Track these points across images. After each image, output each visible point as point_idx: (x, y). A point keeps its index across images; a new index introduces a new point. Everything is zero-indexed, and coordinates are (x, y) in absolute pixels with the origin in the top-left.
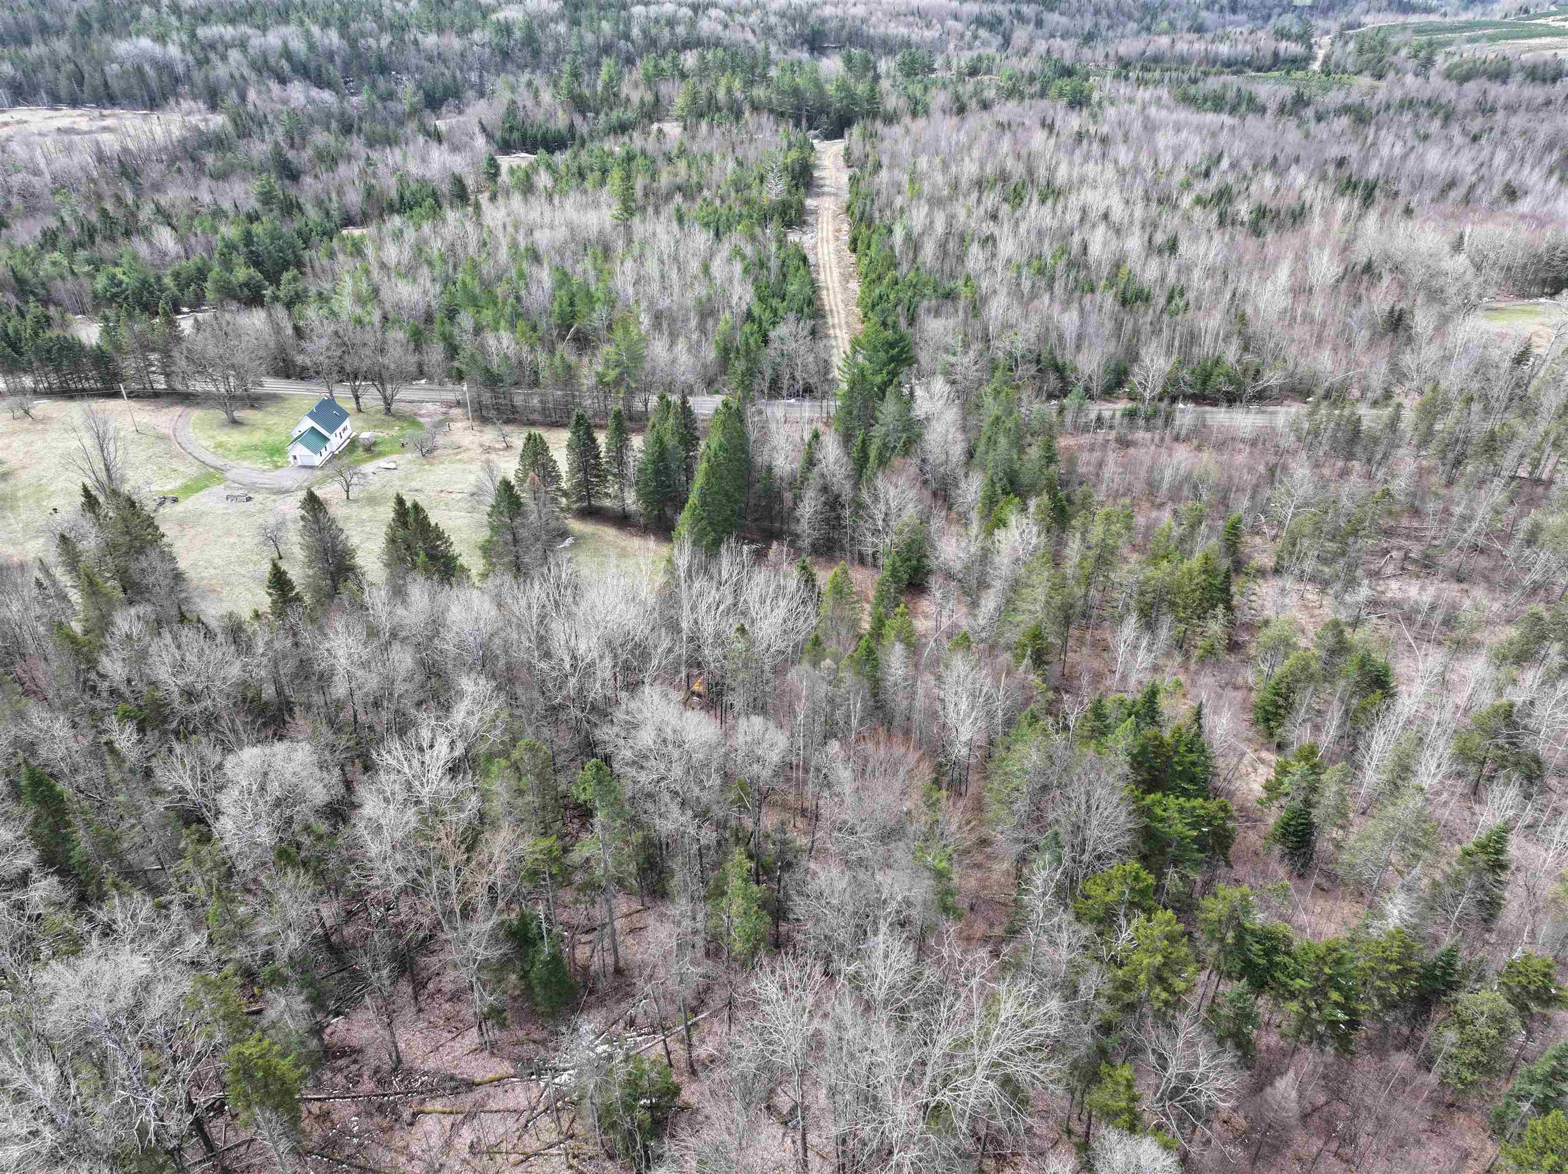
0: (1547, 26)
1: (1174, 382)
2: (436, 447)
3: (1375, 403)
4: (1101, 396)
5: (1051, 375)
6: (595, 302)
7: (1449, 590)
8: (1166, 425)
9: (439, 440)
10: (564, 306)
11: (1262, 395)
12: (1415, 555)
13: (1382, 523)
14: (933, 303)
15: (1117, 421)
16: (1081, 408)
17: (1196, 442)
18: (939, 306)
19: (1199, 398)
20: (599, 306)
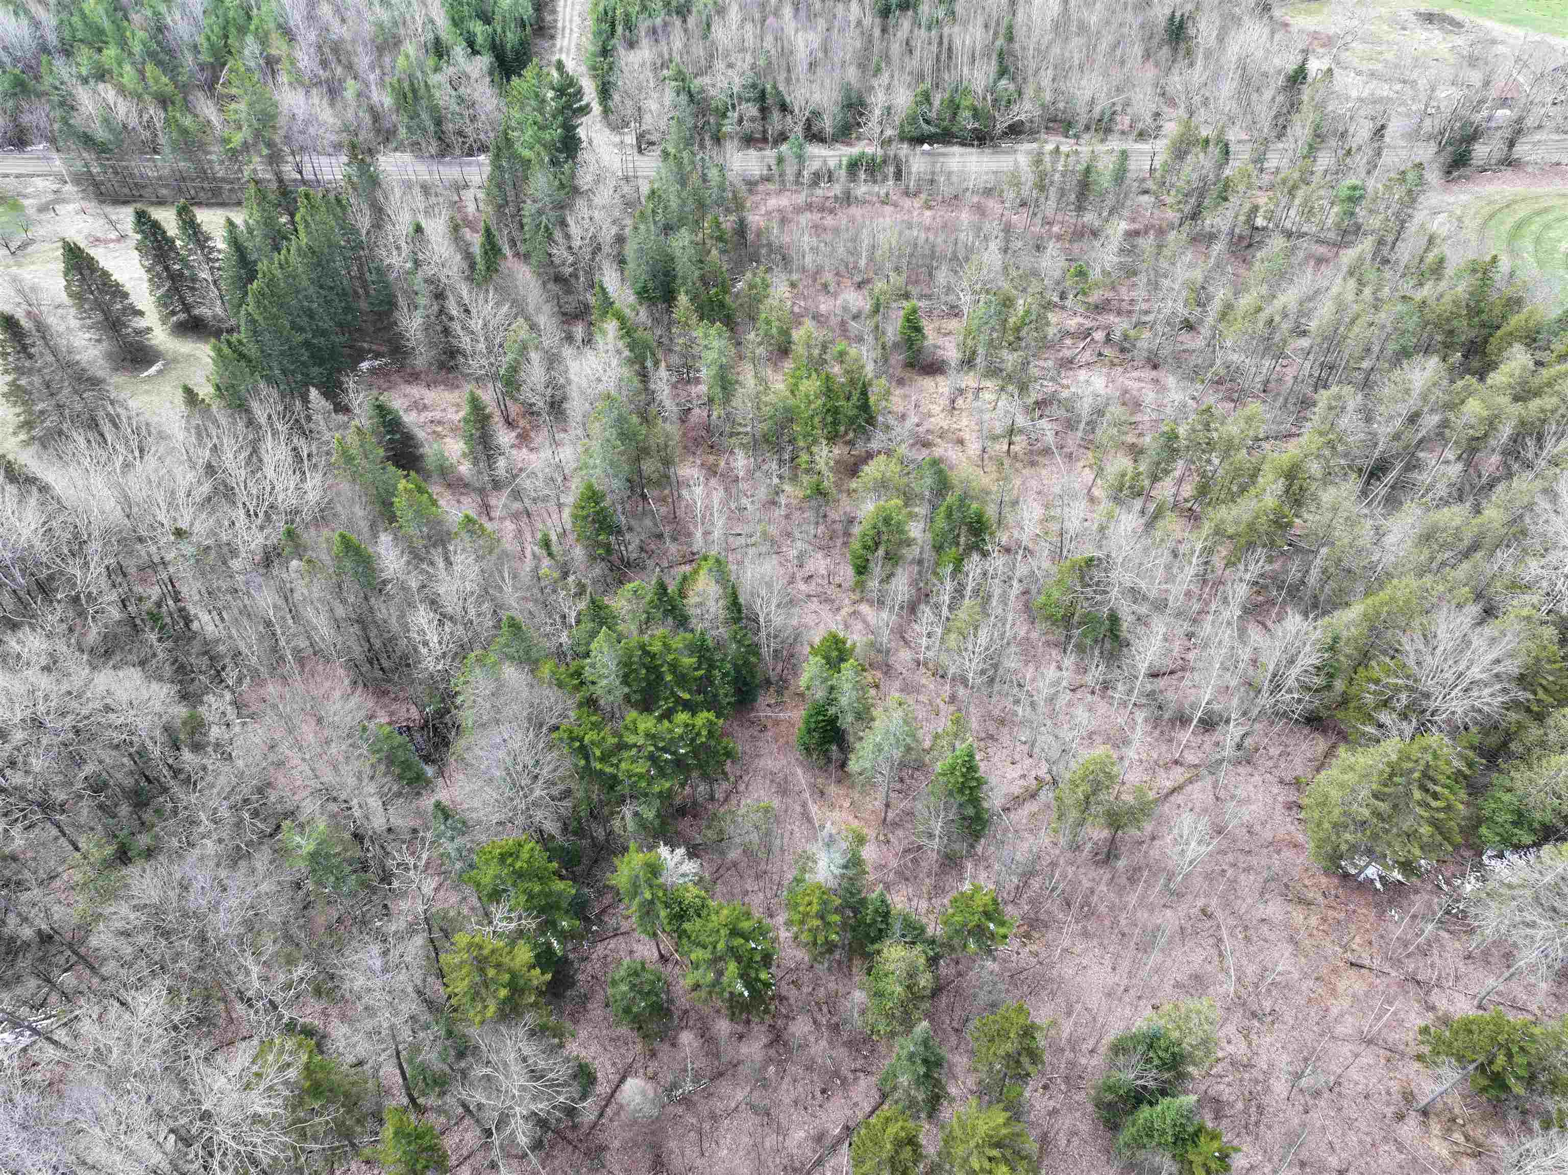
1: (912, 120)
2: (32, 241)
3: (1142, 136)
4: (835, 139)
5: (776, 115)
6: (245, 34)
7: (1139, 380)
8: (898, 175)
9: (38, 232)
10: (214, 38)
11: (1015, 131)
12: (1117, 336)
13: (1095, 297)
14: (658, 21)
15: (843, 172)
16: (800, 158)
17: (923, 196)
18: (665, 24)
19: (946, 137)
20: (250, 39)
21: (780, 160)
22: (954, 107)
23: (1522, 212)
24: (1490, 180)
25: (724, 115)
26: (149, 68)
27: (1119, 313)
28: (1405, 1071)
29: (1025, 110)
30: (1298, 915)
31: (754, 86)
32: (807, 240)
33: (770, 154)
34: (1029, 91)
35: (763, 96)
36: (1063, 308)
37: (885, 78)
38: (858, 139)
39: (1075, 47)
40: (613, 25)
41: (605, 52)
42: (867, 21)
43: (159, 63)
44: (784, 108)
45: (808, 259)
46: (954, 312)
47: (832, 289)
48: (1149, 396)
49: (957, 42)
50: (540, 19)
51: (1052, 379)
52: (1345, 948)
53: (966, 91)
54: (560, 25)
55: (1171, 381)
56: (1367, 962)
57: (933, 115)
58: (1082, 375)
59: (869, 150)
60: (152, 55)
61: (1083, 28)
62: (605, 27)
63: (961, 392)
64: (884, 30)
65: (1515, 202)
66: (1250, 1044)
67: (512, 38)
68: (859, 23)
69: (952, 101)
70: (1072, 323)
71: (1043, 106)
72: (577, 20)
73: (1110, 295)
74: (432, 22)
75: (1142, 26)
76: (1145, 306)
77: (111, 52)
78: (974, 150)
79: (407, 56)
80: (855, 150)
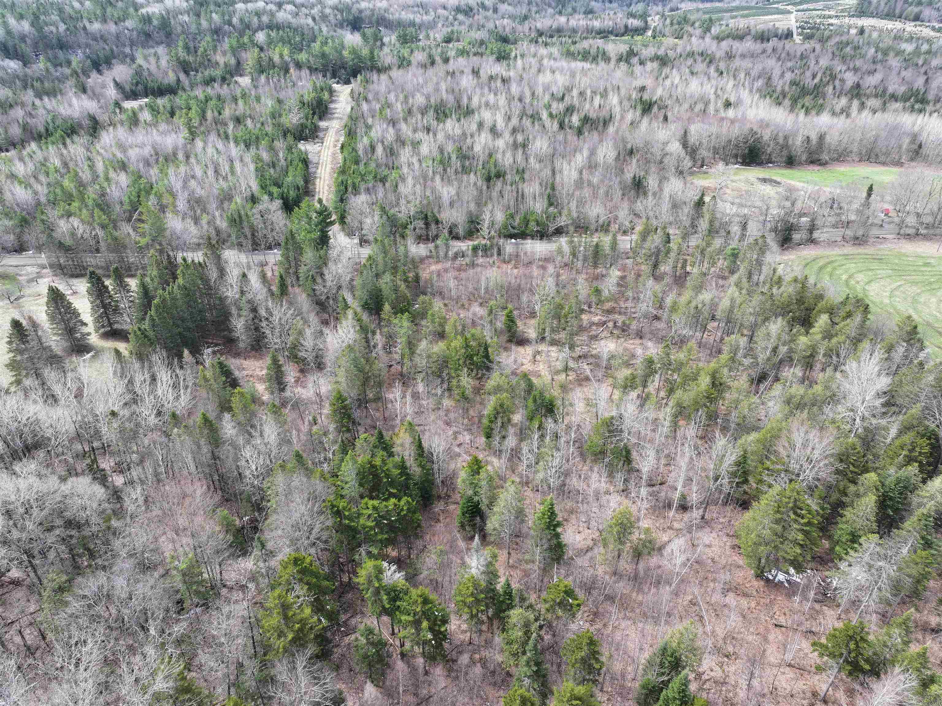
0: (777, 8)
1: (505, 227)
2: (23, 296)
3: (625, 233)
4: (465, 238)
5: (433, 226)
6: (149, 194)
7: (633, 344)
8: (499, 254)
9: (27, 291)
10: (132, 197)
11: (559, 232)
12: (619, 324)
13: (608, 306)
14: (370, 185)
15: (470, 252)
16: (447, 246)
17: (513, 262)
18: (374, 186)
19: (523, 235)
20: (152, 197)
21: (437, 247)
22: (526, 222)
23: (821, 263)
24: (804, 249)
25: (406, 228)
26: (96, 211)
27: (620, 313)
28: (812, 680)
29: (562, 221)
30: (744, 602)
31: (421, 212)
32: (452, 284)
33: (431, 246)
34: (565, 212)
35: (426, 217)
36: (590, 312)
37: (490, 206)
38: (477, 238)
39: (587, 192)
40: (346, 188)
41: (342, 200)
42: (479, 183)
43: (102, 210)
44: (437, 222)
45: (453, 293)
46: (533, 315)
47: (466, 307)
48: (639, 351)
49: (526, 191)
50: (306, 187)
51: (587, 345)
52: (772, 617)
53: (533, 213)
54: (317, 190)
55: (650, 344)
56: (784, 624)
57: (516, 224)
58: (603, 343)
59: (484, 242)
60: (98, 206)
61: (590, 183)
62: (343, 188)
63: (539, 352)
64: (488, 188)
65: (817, 258)
66: (724, 671)
67: (292, 194)
68: (475, 184)
69: (525, 218)
70: (596, 319)
71: (572, 219)
72: (326, 188)
73: (615, 305)
74: (250, 187)
75: (620, 182)
76: (633, 310)
77: (76, 204)
78: (538, 241)
79: (236, 203)
80: (476, 243)
